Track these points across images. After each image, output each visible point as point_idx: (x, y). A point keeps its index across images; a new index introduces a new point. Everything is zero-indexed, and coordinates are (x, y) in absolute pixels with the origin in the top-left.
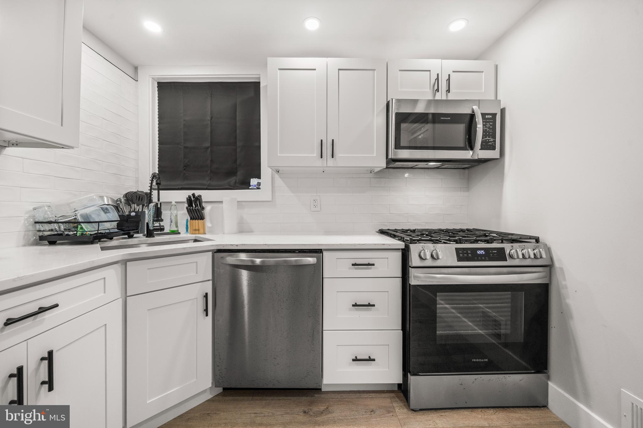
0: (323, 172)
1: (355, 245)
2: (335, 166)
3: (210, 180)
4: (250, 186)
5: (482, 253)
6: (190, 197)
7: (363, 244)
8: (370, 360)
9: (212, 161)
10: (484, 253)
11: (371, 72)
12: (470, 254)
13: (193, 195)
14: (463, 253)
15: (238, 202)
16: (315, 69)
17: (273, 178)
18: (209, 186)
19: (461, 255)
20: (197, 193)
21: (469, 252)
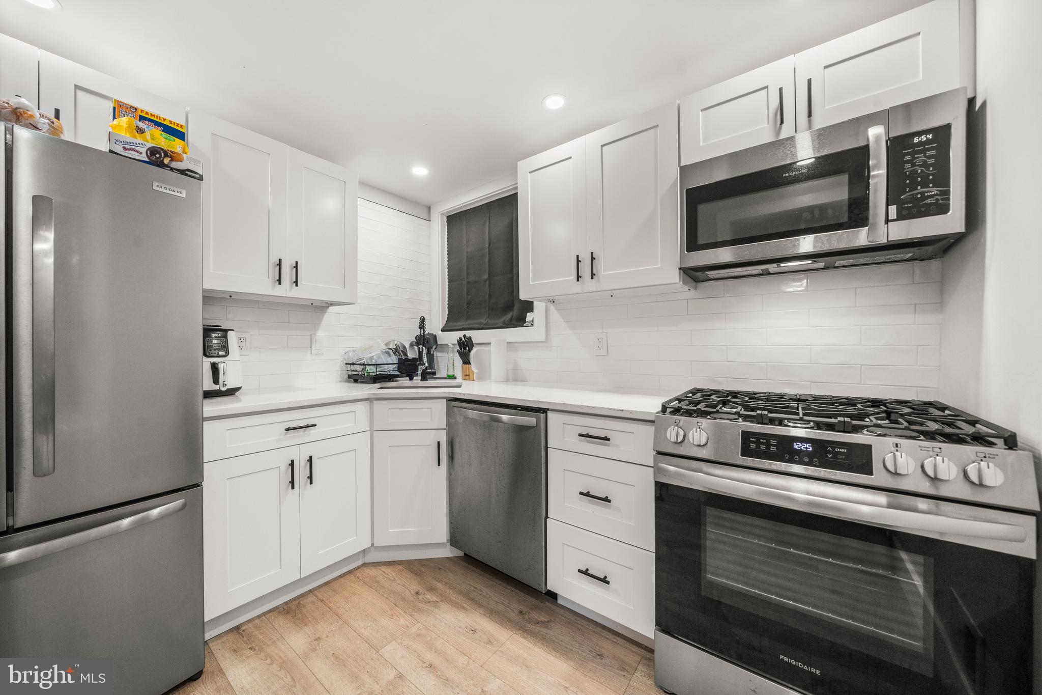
0: (612, 296)
1: (582, 407)
2: (599, 289)
3: (489, 317)
4: (526, 322)
5: (806, 448)
6: (461, 339)
7: (593, 407)
8: (605, 580)
9: (490, 296)
10: (811, 449)
11: (652, 131)
12: (774, 445)
13: (464, 336)
14: (758, 443)
15: (508, 343)
16: (571, 158)
17: (547, 311)
18: (485, 325)
19: (753, 446)
20: (468, 333)
21: (773, 442)
